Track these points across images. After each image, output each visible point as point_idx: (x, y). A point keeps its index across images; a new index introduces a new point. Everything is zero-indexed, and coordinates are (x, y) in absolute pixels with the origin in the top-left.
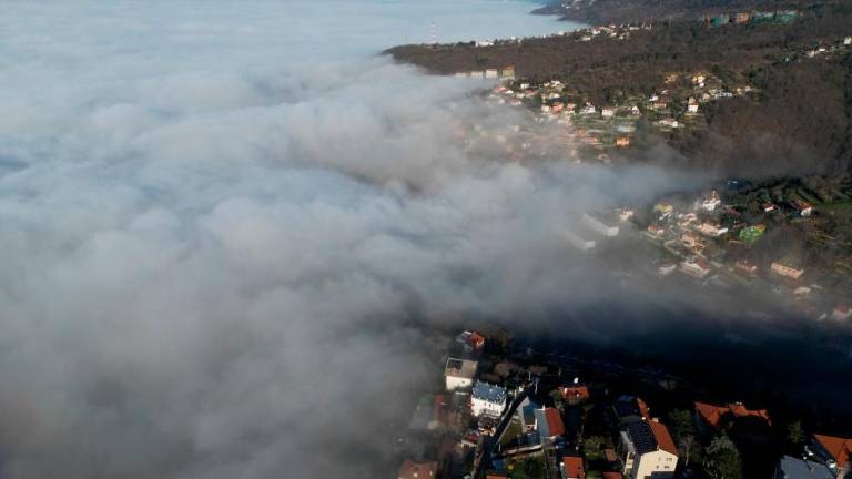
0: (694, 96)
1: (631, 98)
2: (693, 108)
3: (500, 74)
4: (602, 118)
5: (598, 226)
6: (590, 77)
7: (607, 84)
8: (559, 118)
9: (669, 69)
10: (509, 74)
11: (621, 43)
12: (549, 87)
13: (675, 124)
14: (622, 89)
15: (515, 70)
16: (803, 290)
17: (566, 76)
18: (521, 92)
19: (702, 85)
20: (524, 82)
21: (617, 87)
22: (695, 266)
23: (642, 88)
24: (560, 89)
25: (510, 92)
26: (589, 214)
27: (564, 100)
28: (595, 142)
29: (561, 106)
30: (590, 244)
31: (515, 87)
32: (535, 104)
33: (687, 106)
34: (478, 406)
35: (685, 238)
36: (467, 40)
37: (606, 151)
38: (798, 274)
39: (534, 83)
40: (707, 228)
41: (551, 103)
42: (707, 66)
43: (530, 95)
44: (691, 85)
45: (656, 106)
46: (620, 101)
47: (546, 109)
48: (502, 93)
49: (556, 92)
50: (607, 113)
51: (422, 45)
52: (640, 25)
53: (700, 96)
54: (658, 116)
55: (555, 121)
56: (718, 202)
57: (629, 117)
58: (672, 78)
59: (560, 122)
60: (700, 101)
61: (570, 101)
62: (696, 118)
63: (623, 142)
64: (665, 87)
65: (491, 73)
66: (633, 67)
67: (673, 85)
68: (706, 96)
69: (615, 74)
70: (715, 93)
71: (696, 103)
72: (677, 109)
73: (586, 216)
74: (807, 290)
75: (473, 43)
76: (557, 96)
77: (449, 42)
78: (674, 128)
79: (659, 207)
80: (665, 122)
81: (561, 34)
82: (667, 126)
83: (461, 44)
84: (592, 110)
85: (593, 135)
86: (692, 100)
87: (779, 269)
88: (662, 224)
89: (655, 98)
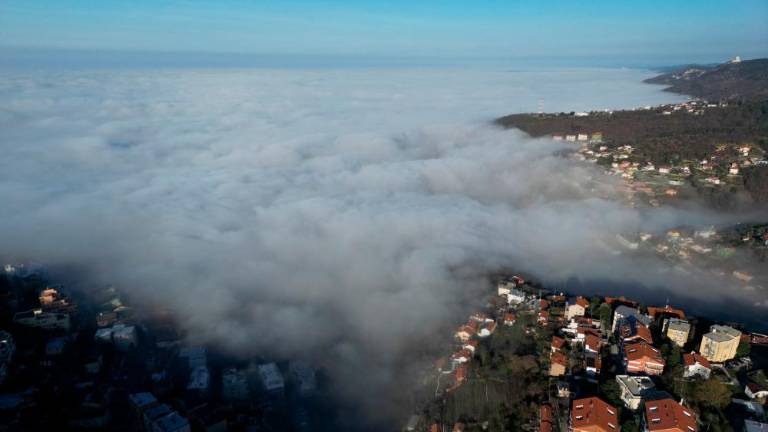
0: (736, 162)
1: (685, 161)
2: (734, 171)
3: (590, 137)
4: (658, 174)
5: (624, 242)
6: (656, 144)
7: (668, 150)
8: (623, 172)
9: (721, 141)
10: (597, 138)
11: (696, 118)
12: (622, 150)
13: (717, 182)
14: (679, 154)
15: (603, 135)
16: (749, 288)
17: (637, 142)
18: (599, 152)
19: (746, 154)
20: (603, 145)
21: (676, 152)
22: (681, 269)
23: (696, 155)
24: (630, 152)
25: (591, 152)
26: (622, 235)
27: (631, 160)
28: (648, 191)
29: (627, 164)
30: (618, 253)
31: (596, 148)
32: (607, 162)
33: (729, 169)
34: (511, 298)
35: (681, 253)
36: (567, 112)
37: (656, 197)
38: (749, 278)
39: (611, 147)
40: (697, 248)
41: (620, 162)
42: (755, 140)
43: (606, 155)
44: (737, 154)
45: (704, 168)
46: (676, 163)
47: (615, 165)
48: (584, 153)
49: (626, 153)
50: (663, 171)
51: (532, 114)
52: (717, 103)
53: (742, 162)
54: (706, 174)
55: (620, 174)
56: (713, 233)
57: (680, 174)
58: (721, 148)
59: (624, 175)
60: (742, 165)
61: (635, 161)
62: (736, 178)
63: (671, 192)
64: (715, 154)
65: (582, 137)
66: (692, 138)
67: (722, 153)
68: (747, 163)
69: (676, 143)
70: (756, 161)
71: (738, 167)
72: (721, 170)
73: (618, 236)
74: (752, 288)
75: (572, 113)
76: (626, 157)
77: (553, 112)
78: (717, 185)
79: (670, 233)
80: (710, 180)
81: (648, 108)
82: (709, 183)
83: (562, 114)
84: (652, 168)
85: (647, 186)
86: (734, 165)
87: (737, 274)
88: (667, 244)
89: (705, 162)
